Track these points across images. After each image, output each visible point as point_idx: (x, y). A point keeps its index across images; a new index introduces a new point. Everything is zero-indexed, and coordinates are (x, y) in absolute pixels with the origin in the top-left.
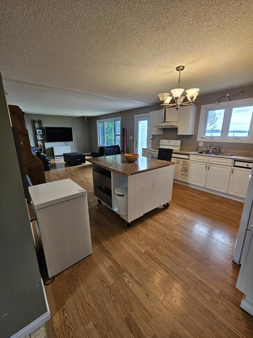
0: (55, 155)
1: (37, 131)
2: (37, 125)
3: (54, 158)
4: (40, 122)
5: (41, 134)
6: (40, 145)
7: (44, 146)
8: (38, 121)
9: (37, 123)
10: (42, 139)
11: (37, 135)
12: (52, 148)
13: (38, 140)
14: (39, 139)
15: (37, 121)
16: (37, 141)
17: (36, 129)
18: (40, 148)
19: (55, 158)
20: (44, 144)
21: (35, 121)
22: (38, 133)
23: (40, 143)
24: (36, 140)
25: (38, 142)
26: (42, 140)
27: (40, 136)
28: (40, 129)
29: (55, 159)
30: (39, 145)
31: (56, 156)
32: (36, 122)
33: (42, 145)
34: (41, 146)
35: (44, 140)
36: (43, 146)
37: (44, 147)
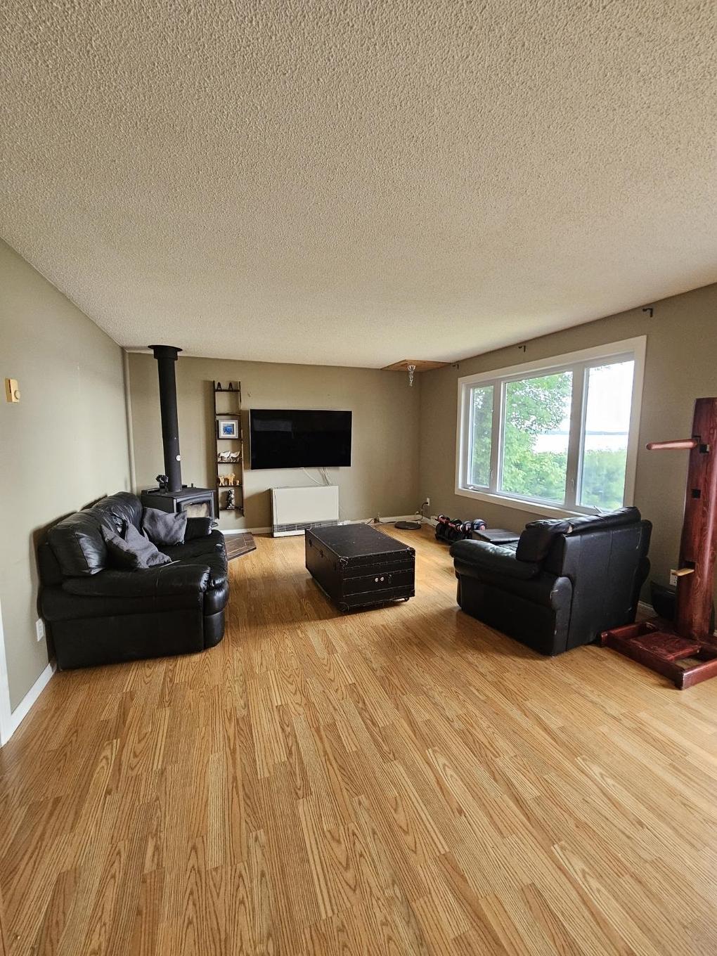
0: (275, 523)
1: (223, 424)
2: (223, 403)
3: (272, 536)
4: (234, 390)
5: (235, 435)
6: (227, 480)
7: (241, 483)
8: (230, 385)
9: (225, 393)
10: (234, 455)
11: (218, 441)
12: (269, 493)
13: (219, 460)
14: (226, 455)
15: (225, 386)
16: (217, 463)
17: (218, 418)
18: (222, 493)
19: (276, 534)
20: (239, 477)
21: (219, 384)
22: (222, 434)
23: (225, 472)
24: (213, 461)
25: (220, 467)
26: (236, 458)
27: (229, 443)
28: (231, 415)
29: (276, 541)
30: (222, 481)
31: (282, 528)
32: (221, 391)
33: (231, 482)
34: (228, 486)
35: (241, 460)
36: (235, 486)
37: (239, 488)
